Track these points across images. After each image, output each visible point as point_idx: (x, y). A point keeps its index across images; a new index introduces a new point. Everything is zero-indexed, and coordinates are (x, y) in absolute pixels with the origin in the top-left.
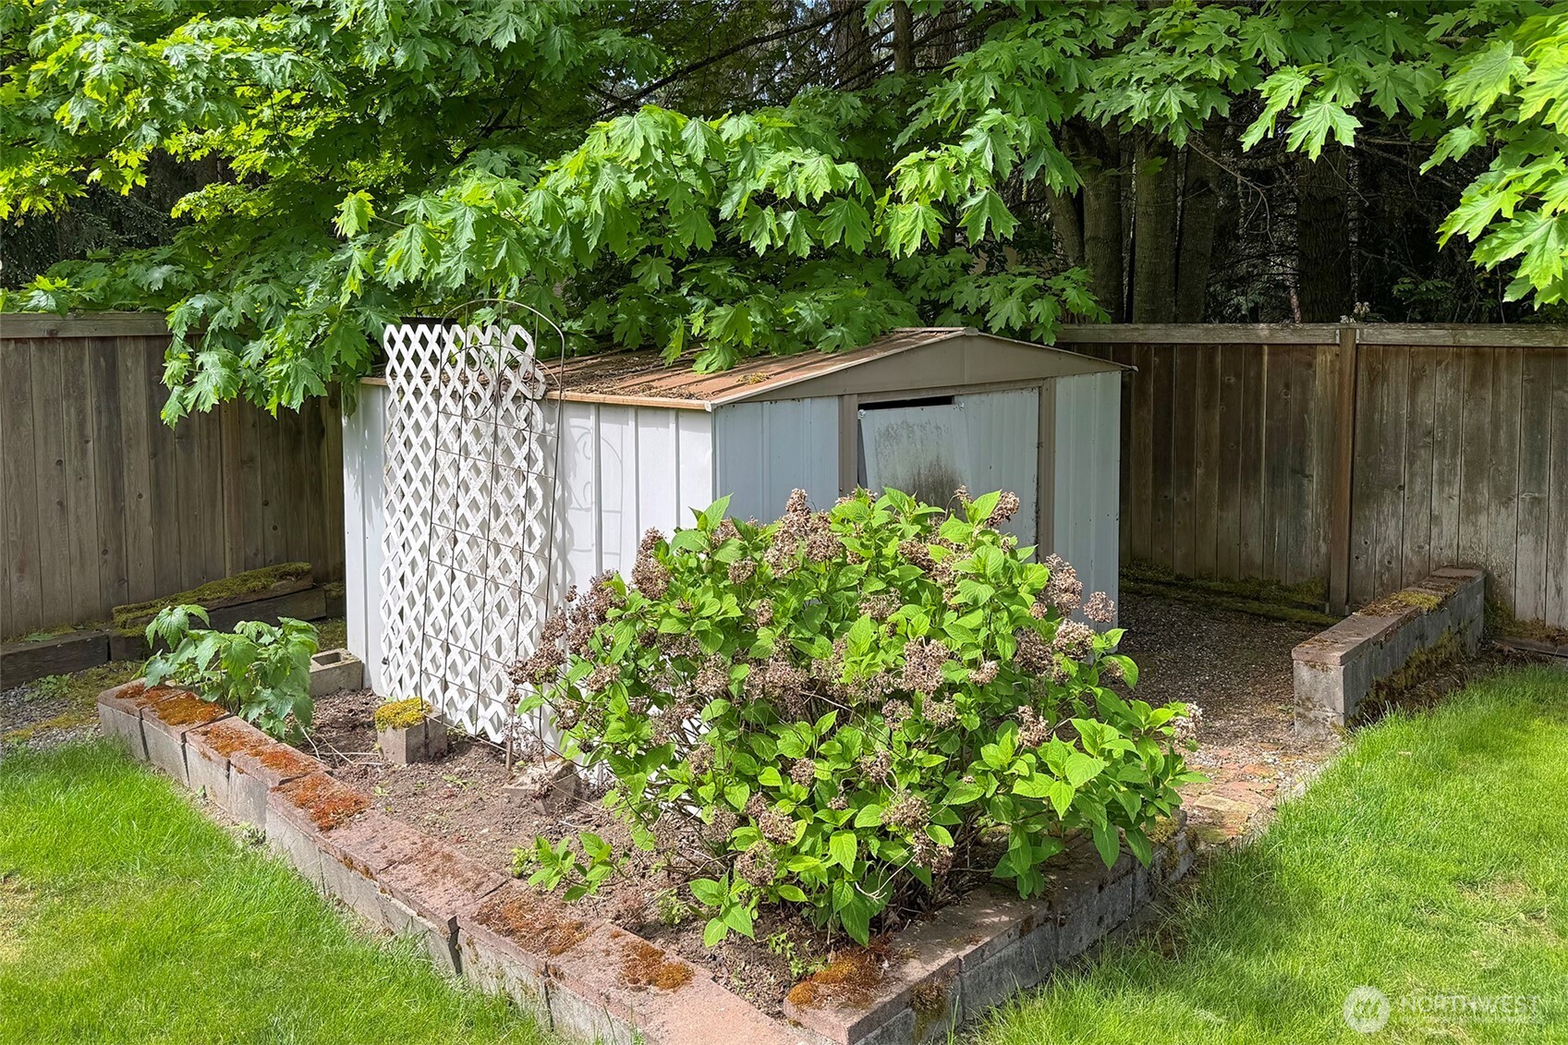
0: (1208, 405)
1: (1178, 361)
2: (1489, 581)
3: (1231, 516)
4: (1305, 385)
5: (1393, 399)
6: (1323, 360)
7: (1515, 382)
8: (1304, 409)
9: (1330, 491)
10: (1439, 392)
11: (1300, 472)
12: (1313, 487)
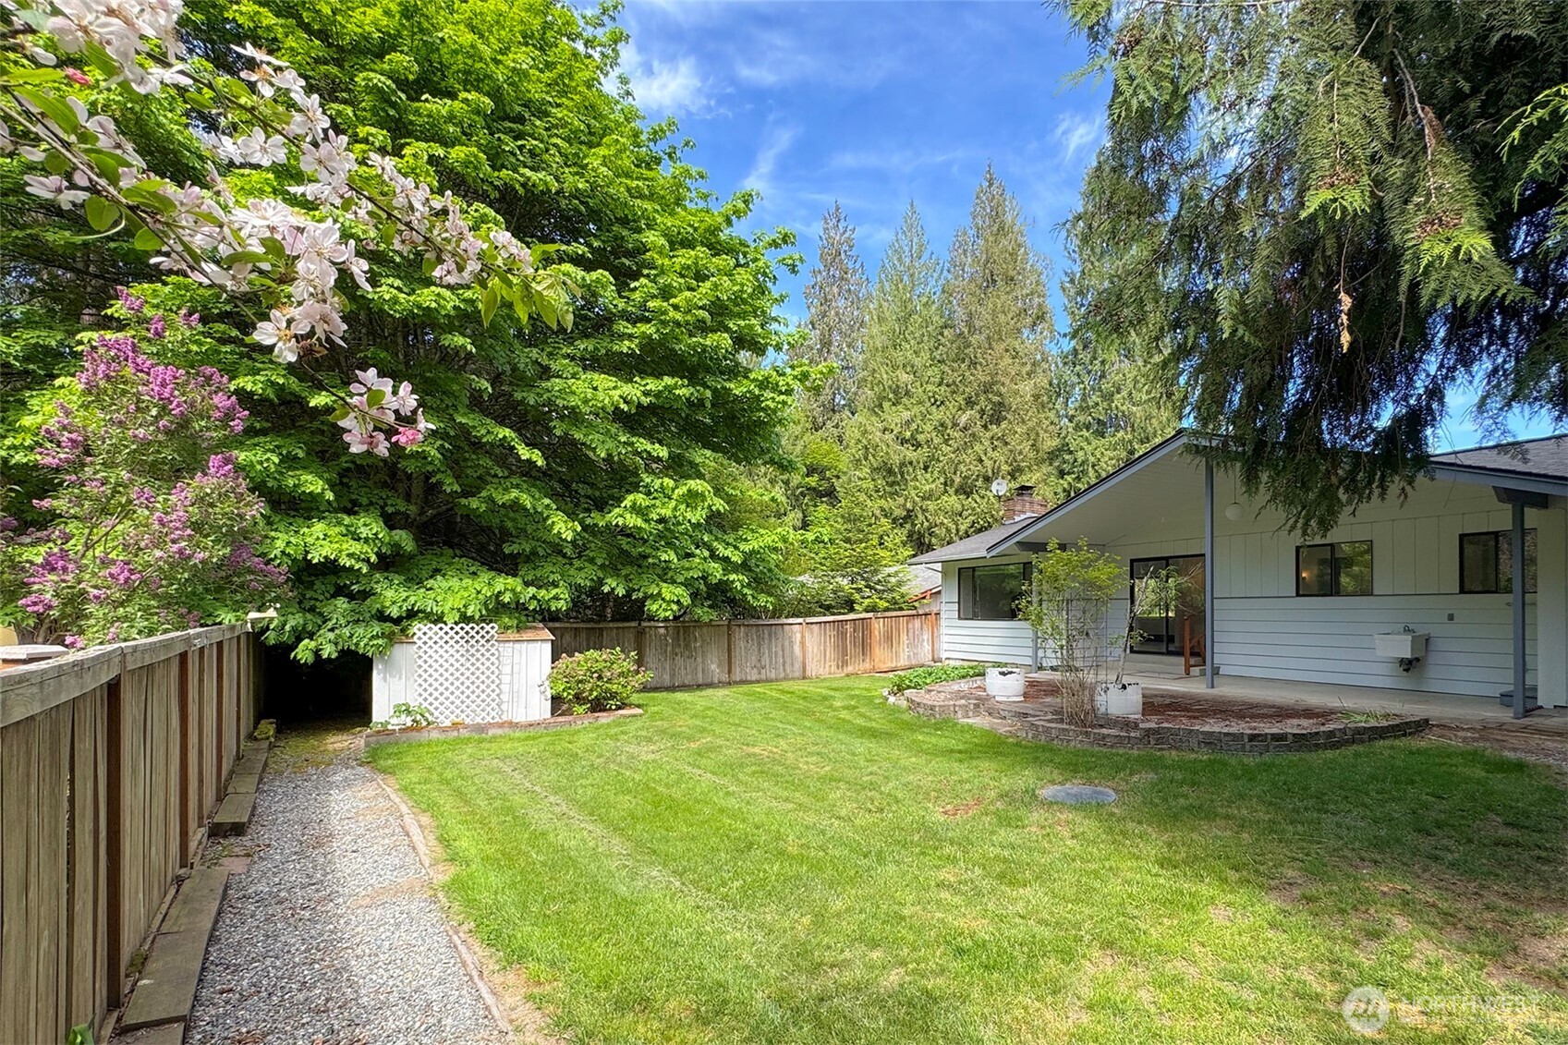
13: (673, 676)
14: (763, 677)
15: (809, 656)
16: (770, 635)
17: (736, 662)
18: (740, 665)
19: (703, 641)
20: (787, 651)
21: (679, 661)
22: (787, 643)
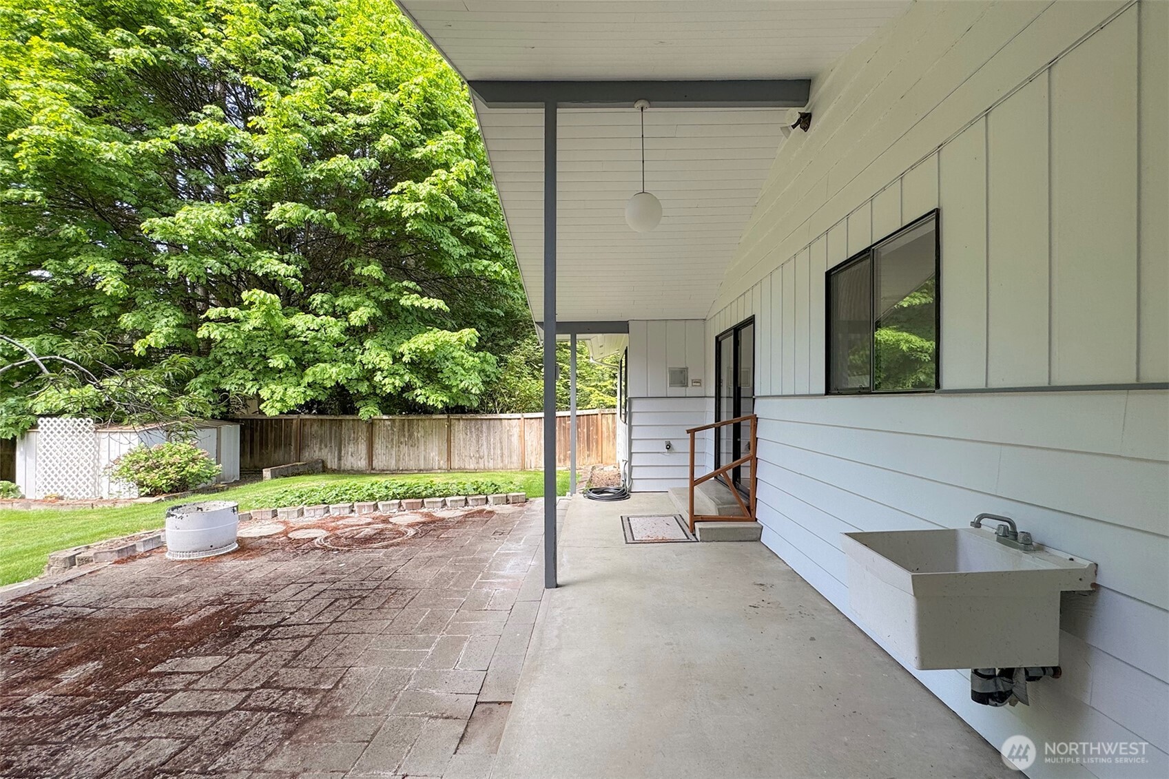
0: (271, 431)
1: (264, 422)
2: (323, 462)
3: (276, 455)
4: (291, 427)
5: (307, 429)
6: (294, 422)
7: (328, 425)
8: (291, 432)
9: (296, 447)
10: (315, 427)
11: (290, 444)
12: (292, 447)
13: (398, 461)
14: (482, 466)
15: (529, 449)
16: (489, 428)
17: (455, 451)
18: (459, 455)
19: (425, 432)
20: (505, 444)
21: (404, 449)
22: (505, 436)
